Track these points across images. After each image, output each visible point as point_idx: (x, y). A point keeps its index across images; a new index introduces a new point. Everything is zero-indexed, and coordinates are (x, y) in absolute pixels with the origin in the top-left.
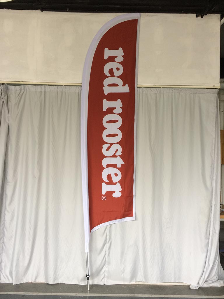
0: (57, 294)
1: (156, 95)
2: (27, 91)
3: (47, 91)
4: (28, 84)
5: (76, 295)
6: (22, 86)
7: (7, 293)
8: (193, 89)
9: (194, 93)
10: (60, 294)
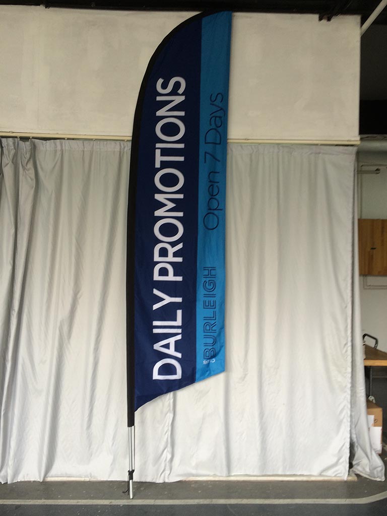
1: (251, 156)
8: (314, 147)
9: (316, 153)
10: (83, 501)
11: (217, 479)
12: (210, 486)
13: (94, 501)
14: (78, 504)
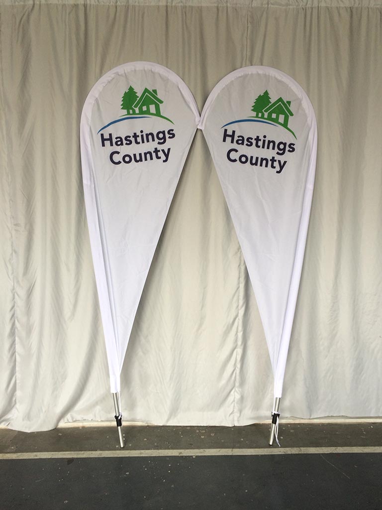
0: (141, 454)
1: (351, 11)
2: (40, 5)
3: (90, 5)
5: (181, 453)
7: (36, 456)
10: (147, 451)
11: (297, 421)
12: (292, 431)
13: (160, 451)
14: (141, 456)
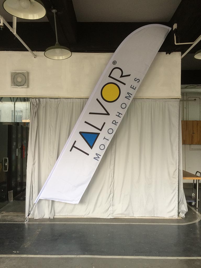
1: (141, 103)
2: (62, 102)
3: (74, 102)
4: (62, 98)
6: (59, 99)
8: (164, 99)
9: (165, 102)
10: (86, 223)
12: (129, 220)
